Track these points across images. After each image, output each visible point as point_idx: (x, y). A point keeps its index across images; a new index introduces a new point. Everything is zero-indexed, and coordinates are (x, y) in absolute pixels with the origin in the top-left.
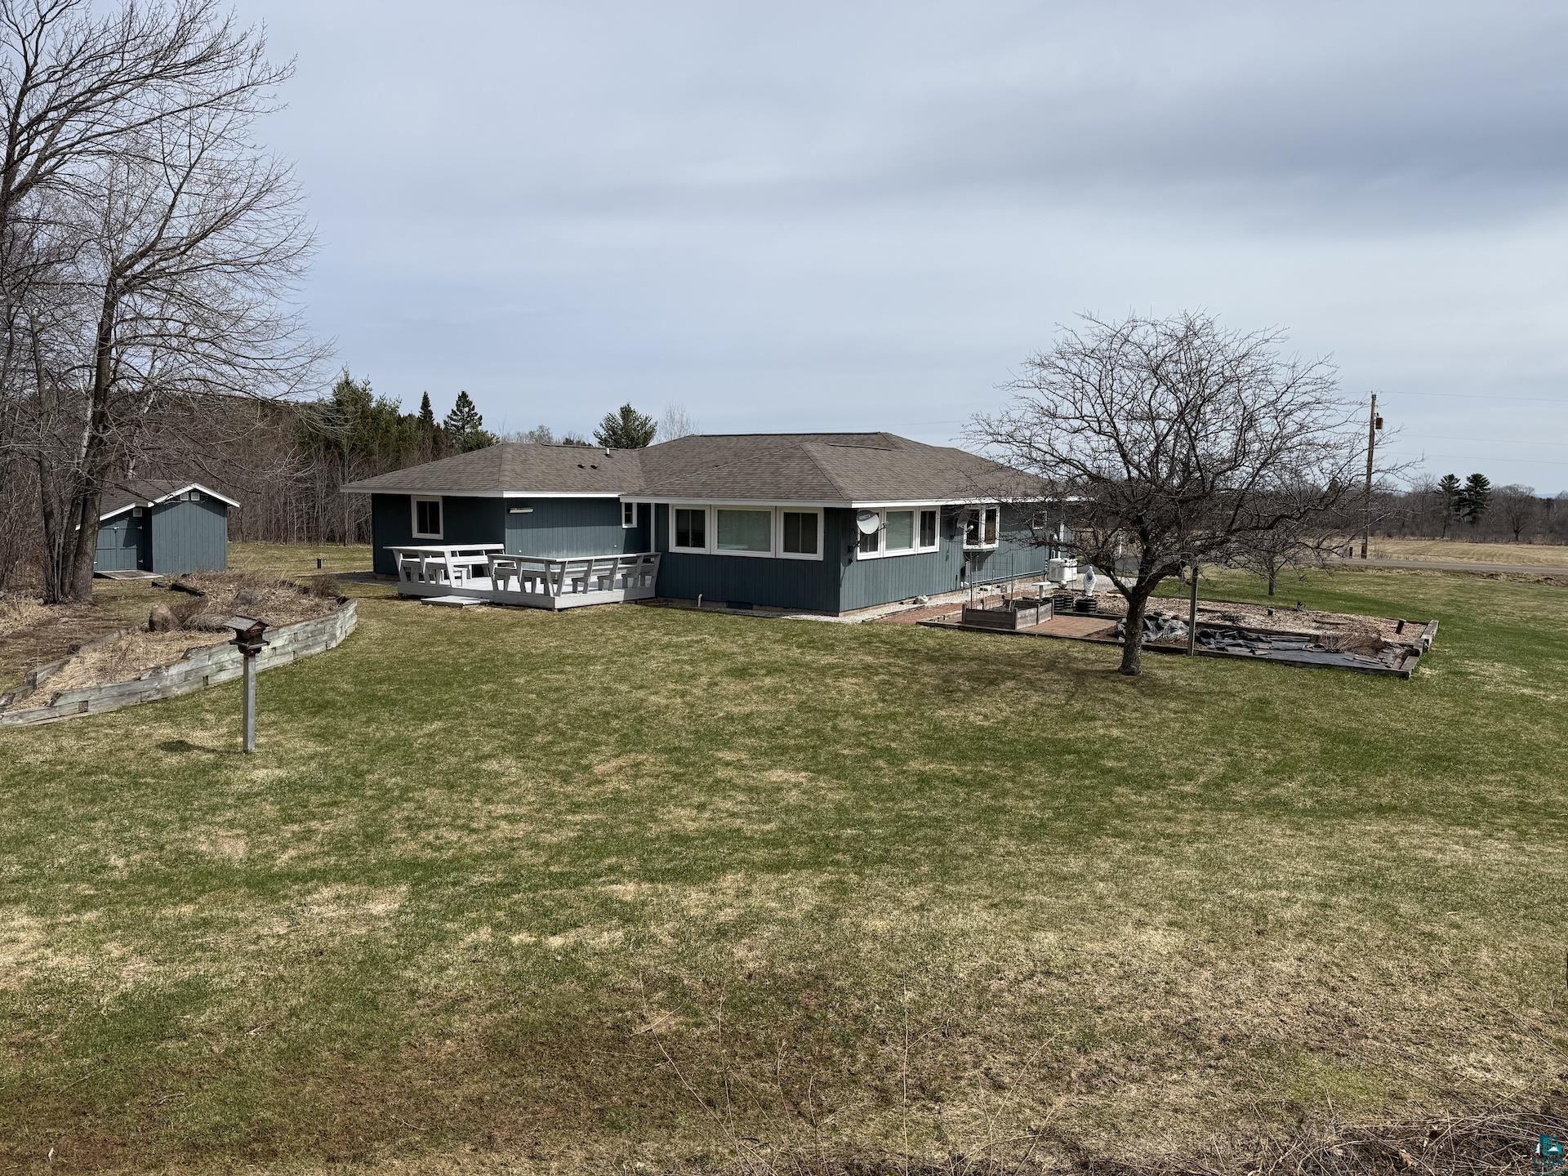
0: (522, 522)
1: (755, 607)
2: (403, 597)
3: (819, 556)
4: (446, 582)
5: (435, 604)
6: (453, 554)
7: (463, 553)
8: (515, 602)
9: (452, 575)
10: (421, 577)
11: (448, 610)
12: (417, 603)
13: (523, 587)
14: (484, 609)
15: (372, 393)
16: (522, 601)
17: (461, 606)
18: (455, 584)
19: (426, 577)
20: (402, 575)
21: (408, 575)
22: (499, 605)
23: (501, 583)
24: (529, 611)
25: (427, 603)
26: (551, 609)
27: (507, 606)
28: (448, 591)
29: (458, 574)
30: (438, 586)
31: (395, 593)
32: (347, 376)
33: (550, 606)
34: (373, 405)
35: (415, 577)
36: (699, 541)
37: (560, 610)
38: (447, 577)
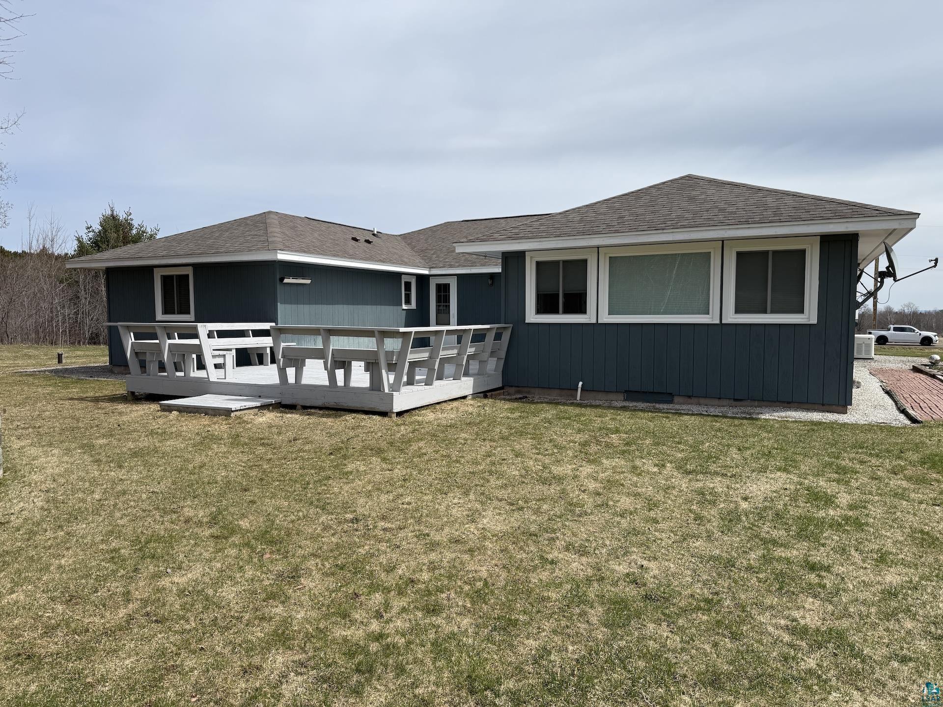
0: (299, 296)
1: (676, 399)
2: (134, 398)
3: (810, 315)
4: (202, 374)
5: (182, 410)
6: (210, 335)
7: (222, 334)
8: (319, 403)
9: (209, 362)
10: (162, 368)
11: (205, 420)
12: (154, 407)
13: (332, 377)
14: (269, 417)
15: (133, 222)
16: (331, 401)
17: (227, 412)
18: (214, 375)
19: (169, 366)
20: (134, 365)
21: (143, 365)
22: (291, 408)
23: (291, 372)
24: (350, 418)
25: (169, 409)
26: (384, 414)
27: (306, 409)
28: (203, 387)
29: (220, 361)
30: (187, 379)
31: (122, 391)
32: (112, 211)
33: (382, 409)
34: (134, 232)
35: (153, 367)
36: (577, 303)
37: (400, 414)
38: (201, 366)
